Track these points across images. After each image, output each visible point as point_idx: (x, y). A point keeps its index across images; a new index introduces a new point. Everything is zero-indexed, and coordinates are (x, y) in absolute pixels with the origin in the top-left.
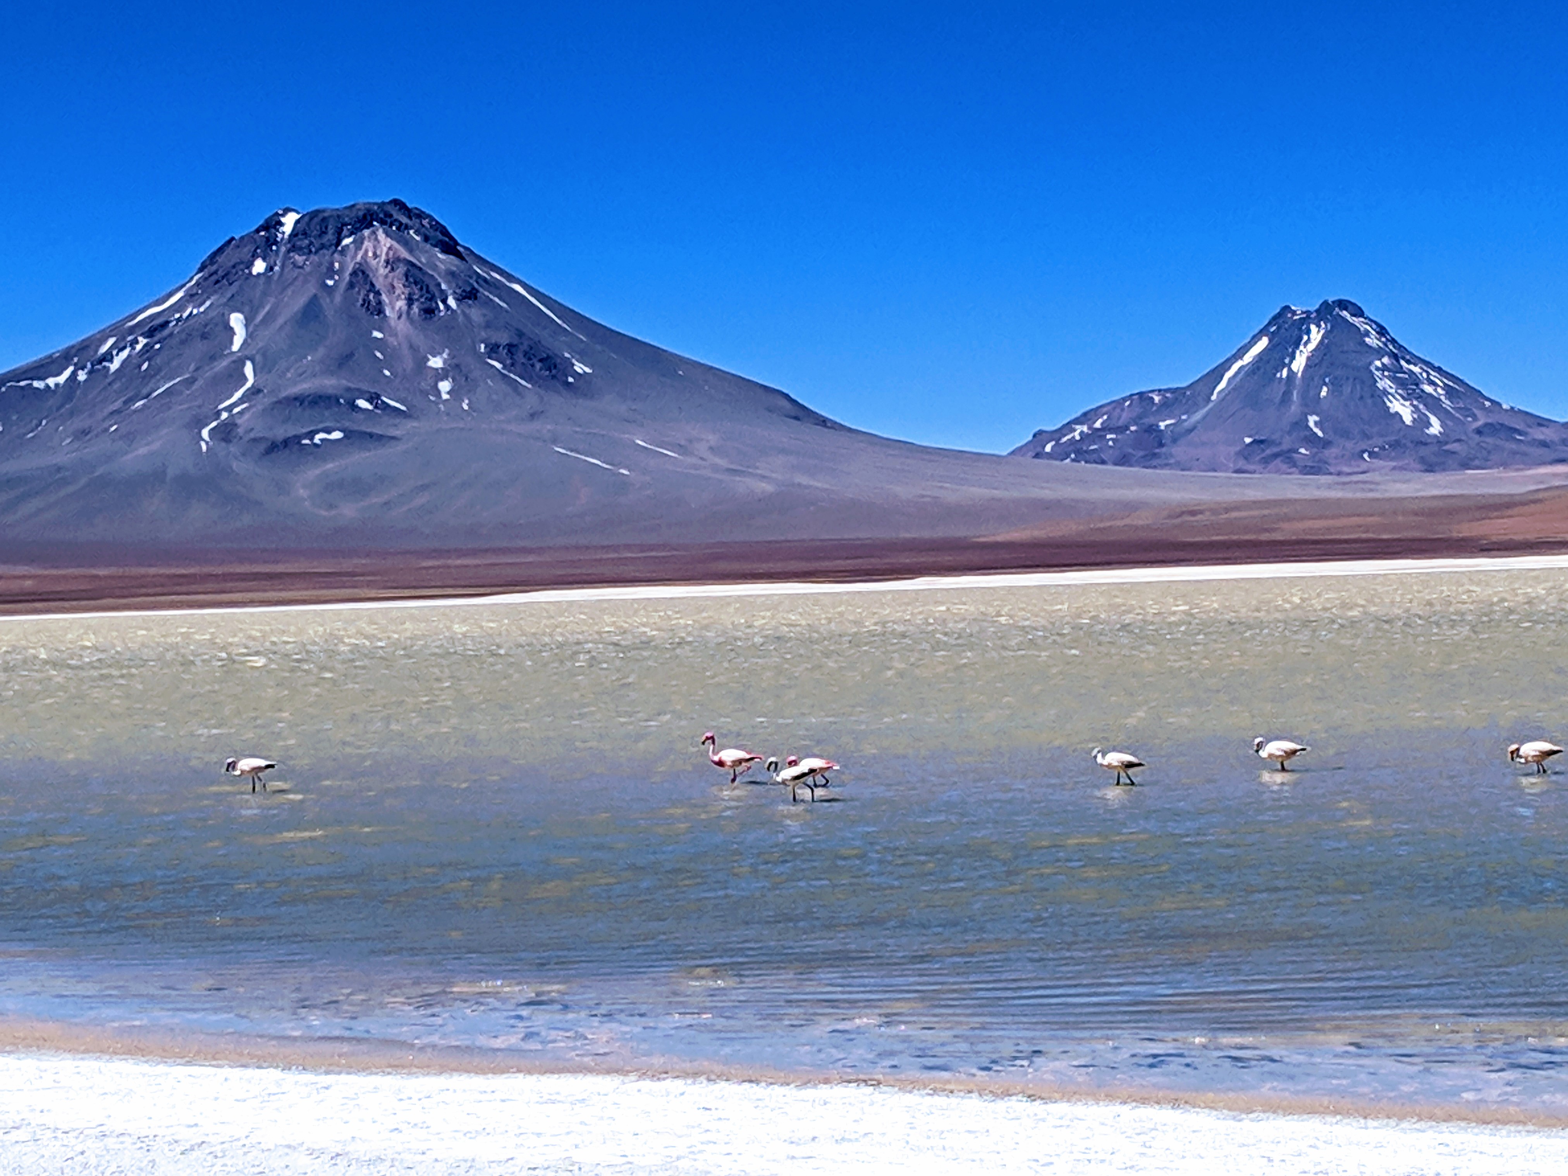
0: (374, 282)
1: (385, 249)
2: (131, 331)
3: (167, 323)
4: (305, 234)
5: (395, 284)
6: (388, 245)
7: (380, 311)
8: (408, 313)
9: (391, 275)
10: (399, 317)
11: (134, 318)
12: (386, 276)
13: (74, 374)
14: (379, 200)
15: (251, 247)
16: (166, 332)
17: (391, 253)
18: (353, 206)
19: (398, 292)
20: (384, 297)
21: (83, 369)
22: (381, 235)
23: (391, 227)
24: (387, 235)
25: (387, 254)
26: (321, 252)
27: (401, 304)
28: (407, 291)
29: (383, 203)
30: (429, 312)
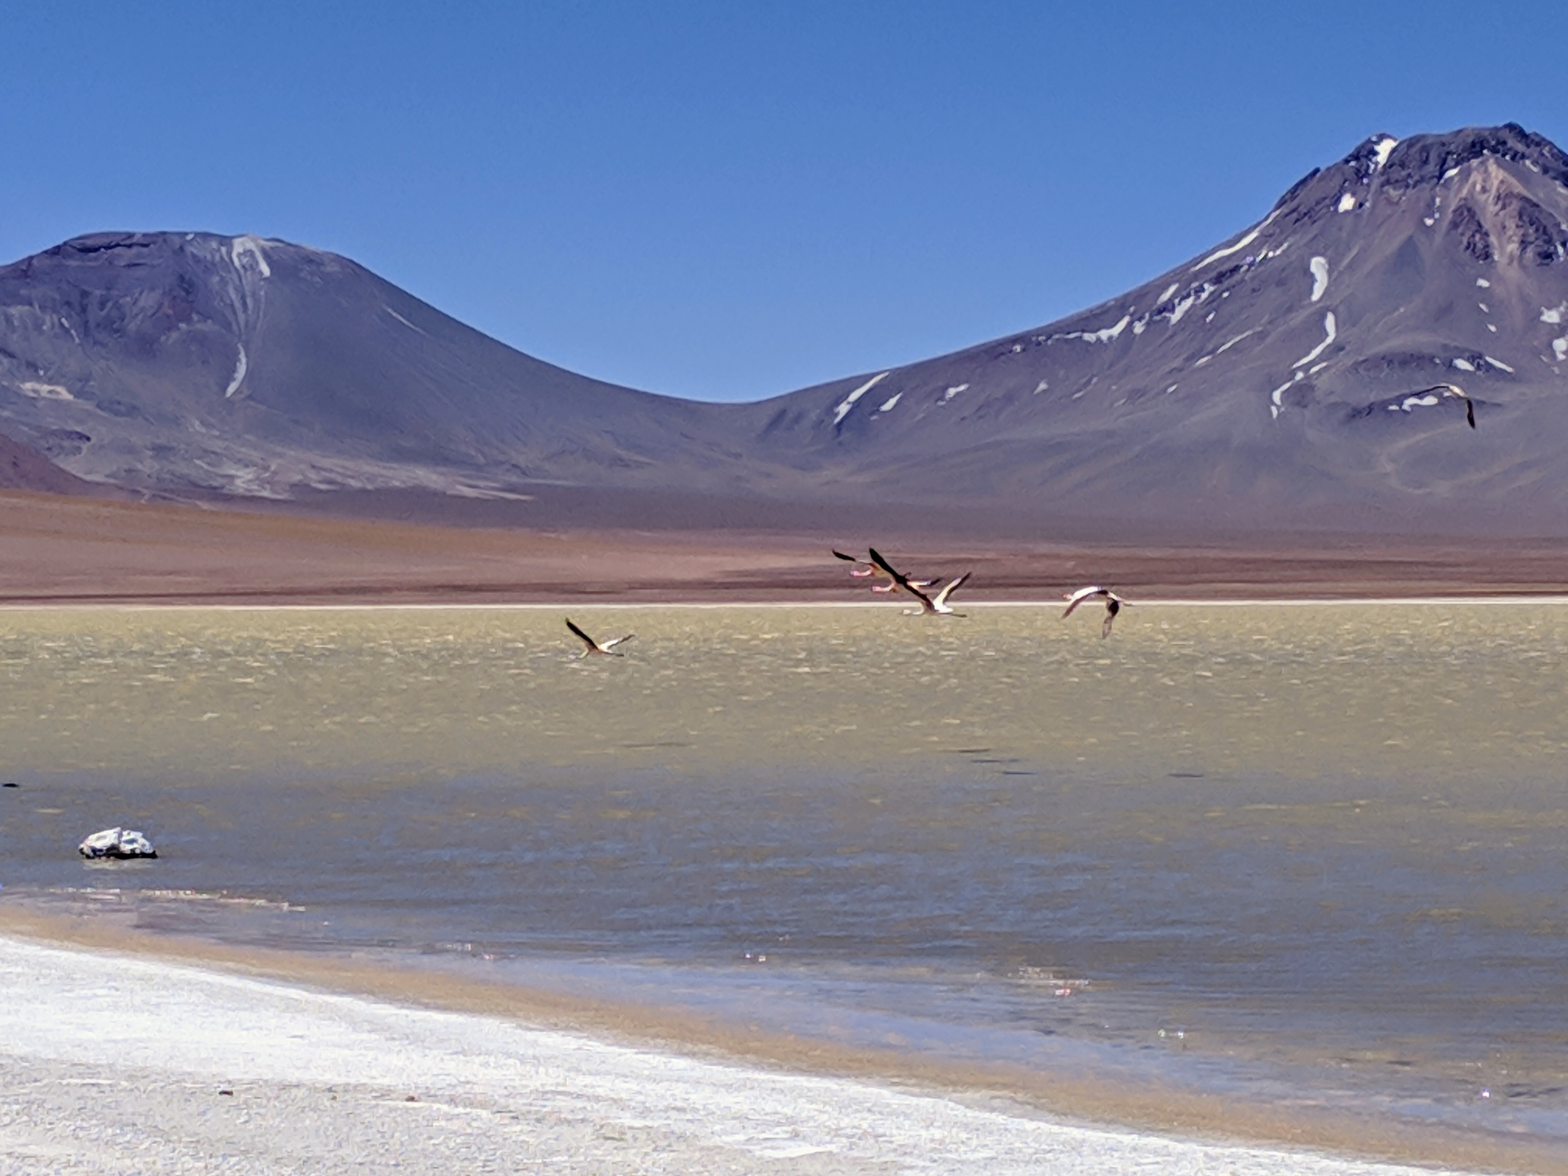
0: (1482, 222)
1: (1496, 183)
2: (1196, 276)
3: (1237, 268)
4: (1403, 165)
5: (1507, 224)
6: (1501, 177)
7: (1487, 256)
8: (1521, 256)
9: (1502, 213)
10: (1510, 263)
11: (1202, 260)
12: (1497, 214)
13: (1130, 324)
14: (1491, 125)
15: (1337, 181)
16: (1237, 277)
17: (1504, 187)
18: (1460, 131)
19: (1510, 233)
20: (1493, 239)
21: (1140, 320)
22: (1492, 167)
23: (1504, 155)
24: (1499, 165)
25: (1498, 190)
26: (1419, 187)
27: (1513, 247)
28: (1521, 231)
29: (1497, 129)
30: (1547, 256)
